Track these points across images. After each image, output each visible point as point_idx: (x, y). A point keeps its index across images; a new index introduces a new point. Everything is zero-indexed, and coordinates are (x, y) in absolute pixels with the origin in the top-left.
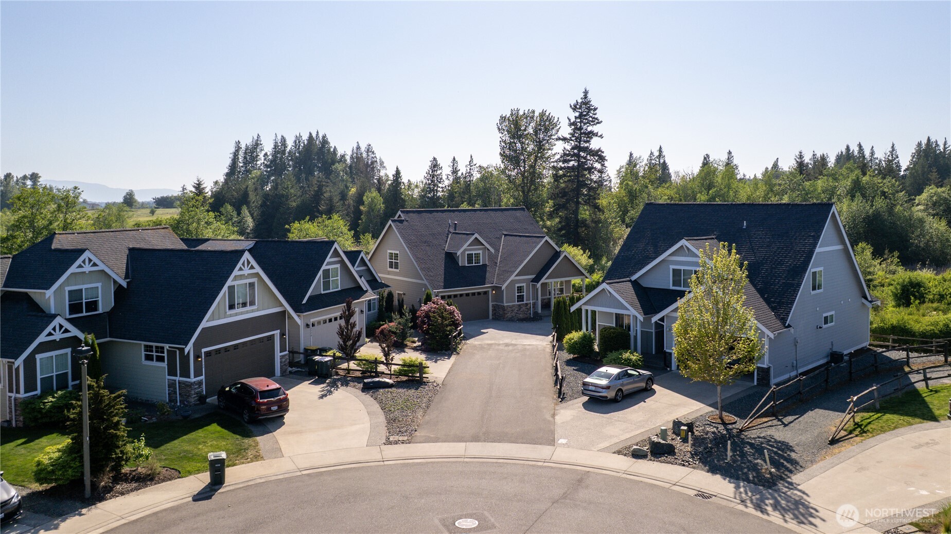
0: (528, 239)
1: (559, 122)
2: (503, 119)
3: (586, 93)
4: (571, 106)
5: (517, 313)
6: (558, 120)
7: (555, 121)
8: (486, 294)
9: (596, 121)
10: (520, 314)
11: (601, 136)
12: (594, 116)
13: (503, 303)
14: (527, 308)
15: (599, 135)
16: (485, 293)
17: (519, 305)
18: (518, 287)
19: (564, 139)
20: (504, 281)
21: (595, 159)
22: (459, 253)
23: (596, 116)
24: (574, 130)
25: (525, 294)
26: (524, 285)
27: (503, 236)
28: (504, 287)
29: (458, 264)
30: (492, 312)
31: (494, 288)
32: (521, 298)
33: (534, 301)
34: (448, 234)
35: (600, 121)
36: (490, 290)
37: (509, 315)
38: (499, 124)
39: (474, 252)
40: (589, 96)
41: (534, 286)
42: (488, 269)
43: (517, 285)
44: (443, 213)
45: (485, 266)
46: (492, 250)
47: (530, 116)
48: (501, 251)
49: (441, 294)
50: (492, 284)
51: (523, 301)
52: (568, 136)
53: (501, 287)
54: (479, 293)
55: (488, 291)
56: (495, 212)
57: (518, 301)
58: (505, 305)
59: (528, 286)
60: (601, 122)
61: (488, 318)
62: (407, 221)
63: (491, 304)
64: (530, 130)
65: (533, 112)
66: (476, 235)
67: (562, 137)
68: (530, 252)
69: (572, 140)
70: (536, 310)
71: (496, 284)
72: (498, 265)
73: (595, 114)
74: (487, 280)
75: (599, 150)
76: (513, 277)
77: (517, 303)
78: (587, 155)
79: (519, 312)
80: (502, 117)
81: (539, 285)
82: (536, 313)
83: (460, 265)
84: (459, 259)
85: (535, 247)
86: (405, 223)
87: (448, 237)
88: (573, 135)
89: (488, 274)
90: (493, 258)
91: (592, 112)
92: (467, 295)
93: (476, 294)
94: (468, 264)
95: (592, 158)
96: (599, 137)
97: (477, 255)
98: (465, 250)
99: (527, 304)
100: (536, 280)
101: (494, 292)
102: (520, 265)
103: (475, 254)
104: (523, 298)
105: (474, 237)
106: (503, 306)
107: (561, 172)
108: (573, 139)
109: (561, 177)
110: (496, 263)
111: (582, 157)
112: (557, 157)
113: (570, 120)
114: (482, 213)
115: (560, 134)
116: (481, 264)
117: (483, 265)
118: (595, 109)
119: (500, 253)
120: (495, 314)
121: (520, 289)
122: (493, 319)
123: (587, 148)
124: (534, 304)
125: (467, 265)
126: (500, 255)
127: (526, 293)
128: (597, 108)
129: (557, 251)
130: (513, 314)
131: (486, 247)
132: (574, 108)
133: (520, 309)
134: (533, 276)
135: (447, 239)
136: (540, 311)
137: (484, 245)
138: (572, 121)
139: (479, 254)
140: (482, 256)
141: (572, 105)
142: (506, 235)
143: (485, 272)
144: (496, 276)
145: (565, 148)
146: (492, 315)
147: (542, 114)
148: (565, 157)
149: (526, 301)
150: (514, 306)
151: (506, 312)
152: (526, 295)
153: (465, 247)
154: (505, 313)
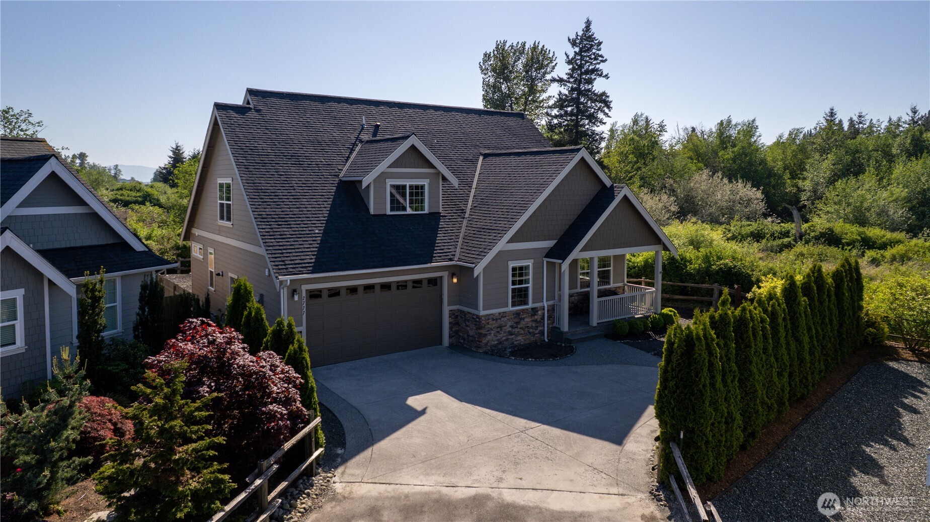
0: (538, 158)
1: (555, 57)
2: (487, 57)
3: (588, 23)
4: (569, 40)
5: (511, 333)
6: (554, 55)
7: (551, 55)
8: (435, 284)
9: (600, 59)
10: (517, 335)
11: (606, 75)
12: (598, 52)
13: (476, 307)
14: (536, 321)
15: (604, 74)
16: (433, 282)
17: (517, 314)
18: (514, 269)
19: (560, 81)
20: (482, 254)
21: (596, 106)
22: (367, 180)
23: (600, 53)
24: (573, 70)
25: (530, 285)
26: (529, 263)
27: (481, 158)
28: (478, 270)
29: (368, 210)
30: (451, 328)
31: (455, 271)
32: (520, 296)
33: (551, 303)
34: (355, 145)
35: (604, 59)
36: (445, 274)
37: (491, 339)
38: (481, 64)
39: (408, 183)
40: (593, 28)
41: (551, 266)
42: (442, 224)
43: (512, 264)
44: (351, 105)
45: (435, 216)
46: (454, 181)
47: (520, 50)
48: (474, 186)
49: (305, 288)
50: (451, 260)
51: (526, 303)
52: (565, 77)
53: (472, 269)
54: (417, 283)
55: (441, 277)
56: (465, 115)
57: (513, 305)
58: (483, 313)
59: (538, 268)
60: (606, 60)
61: (441, 344)
62: (258, 111)
63: (446, 309)
64: (520, 65)
65: (524, 44)
66: (413, 140)
67: (557, 78)
68: (545, 185)
69: (569, 82)
70: (555, 325)
71: (460, 260)
72: (467, 215)
73: (600, 50)
74: (437, 250)
75: (604, 94)
76: (502, 245)
77: (510, 308)
78: (588, 101)
79: (517, 330)
80: (485, 55)
81: (565, 266)
82: (555, 331)
83: (372, 212)
84: (368, 198)
85: (557, 172)
86: (252, 115)
87: (352, 150)
88: (571, 76)
89: (440, 236)
90: (456, 200)
91: (595, 47)
92: (386, 287)
93: (410, 285)
94: (392, 209)
95: (593, 105)
96: (604, 77)
97: (417, 191)
98: (383, 176)
99: (534, 310)
100: (560, 251)
101: (455, 280)
102: (520, 214)
103: (411, 187)
104: (526, 296)
105: (405, 146)
106: (478, 316)
107: (555, 121)
108: (572, 80)
109: (555, 126)
110: (463, 212)
111: (582, 103)
112: (551, 102)
113: (568, 57)
114: (439, 113)
115: (554, 74)
116: (426, 211)
117: (430, 214)
118: (600, 43)
119: (473, 191)
120: (457, 332)
121: (520, 272)
122: (451, 346)
123: (589, 90)
124: (552, 309)
125: (389, 212)
126: (472, 194)
127: (534, 284)
128: (601, 43)
129: (604, 185)
130: (502, 336)
131: (439, 173)
132: (574, 43)
133: (517, 323)
134: (549, 244)
135: (351, 153)
136: (565, 327)
137: (432, 166)
138: (570, 57)
139: (422, 187)
140: (430, 193)
141: (571, 38)
142: (486, 156)
143: (435, 230)
144: (460, 240)
145: (560, 92)
146: (450, 337)
147: (535, 48)
148: (561, 103)
149: (533, 303)
150: (503, 315)
151: (483, 331)
152: (534, 289)
153: (383, 166)
154: (481, 334)
